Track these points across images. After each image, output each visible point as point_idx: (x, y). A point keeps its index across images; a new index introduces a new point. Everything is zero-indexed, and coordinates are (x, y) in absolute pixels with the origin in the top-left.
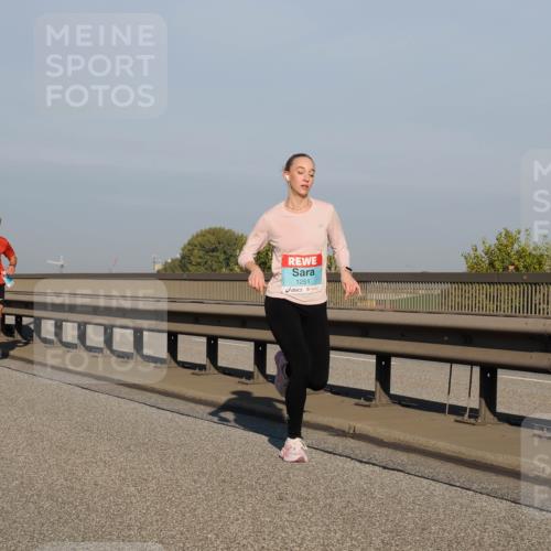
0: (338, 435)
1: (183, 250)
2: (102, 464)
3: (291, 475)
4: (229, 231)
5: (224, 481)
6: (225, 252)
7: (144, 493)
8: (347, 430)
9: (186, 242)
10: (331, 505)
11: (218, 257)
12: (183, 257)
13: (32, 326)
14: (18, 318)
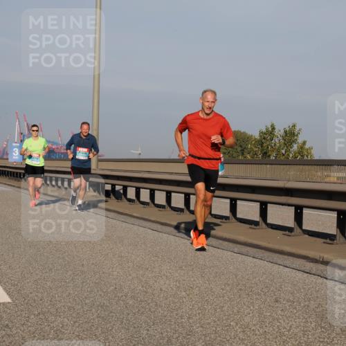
0: (312, 262)
2: (164, 278)
3: (283, 287)
4: (244, 133)
5: (241, 290)
6: (241, 146)
7: (191, 296)
8: (318, 259)
10: (308, 306)
11: (237, 149)
13: (122, 191)
14: (113, 186)
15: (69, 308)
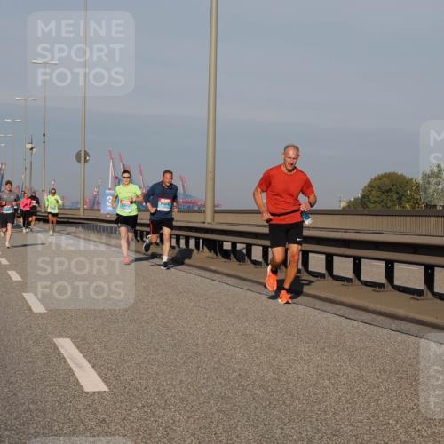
1: (363, 191)
2: (302, 362)
4: (401, 175)
5: (401, 378)
6: (398, 193)
7: (336, 386)
9: (366, 184)
11: (392, 196)
12: (363, 196)
13: (244, 251)
14: (234, 244)
15: (182, 400)
